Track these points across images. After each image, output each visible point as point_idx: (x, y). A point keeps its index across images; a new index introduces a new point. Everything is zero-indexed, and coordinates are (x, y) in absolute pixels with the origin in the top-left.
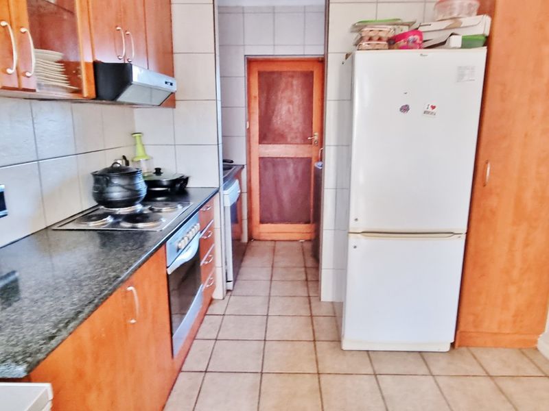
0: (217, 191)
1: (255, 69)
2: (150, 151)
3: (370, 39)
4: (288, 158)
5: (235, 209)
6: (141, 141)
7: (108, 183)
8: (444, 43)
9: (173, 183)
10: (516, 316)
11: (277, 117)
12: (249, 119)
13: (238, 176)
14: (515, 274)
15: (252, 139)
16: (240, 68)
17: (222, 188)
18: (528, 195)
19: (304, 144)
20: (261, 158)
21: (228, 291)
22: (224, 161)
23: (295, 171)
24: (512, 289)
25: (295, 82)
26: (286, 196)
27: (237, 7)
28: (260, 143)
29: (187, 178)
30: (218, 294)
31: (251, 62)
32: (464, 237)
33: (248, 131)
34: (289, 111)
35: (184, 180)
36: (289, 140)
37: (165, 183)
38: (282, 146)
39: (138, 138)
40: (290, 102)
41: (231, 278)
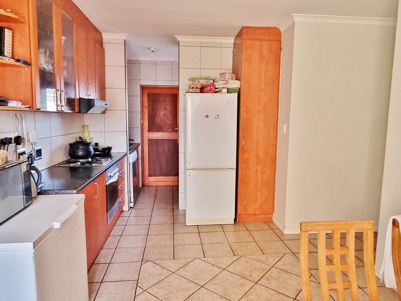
0: (126, 154)
1: (146, 92)
2: (92, 135)
3: (193, 88)
4: (164, 139)
5: (135, 165)
6: (87, 129)
7: (78, 148)
8: (220, 91)
9: (104, 150)
10: (261, 205)
11: (158, 117)
12: (142, 118)
13: (136, 149)
14: (259, 186)
15: (144, 129)
16: (138, 92)
17: (128, 153)
18: (261, 152)
19: (173, 132)
20: (149, 140)
21: (131, 208)
22: (129, 140)
23: (168, 147)
24: (259, 194)
25: (167, 99)
26: (163, 161)
27: (136, 60)
28: (148, 131)
29: (111, 148)
30: (126, 208)
31: (143, 88)
32: (235, 170)
33: (142, 125)
34: (165, 114)
35: (109, 149)
36: (165, 129)
37: (100, 150)
38: (161, 133)
39: (86, 128)
40: (165, 109)
41: (132, 200)
